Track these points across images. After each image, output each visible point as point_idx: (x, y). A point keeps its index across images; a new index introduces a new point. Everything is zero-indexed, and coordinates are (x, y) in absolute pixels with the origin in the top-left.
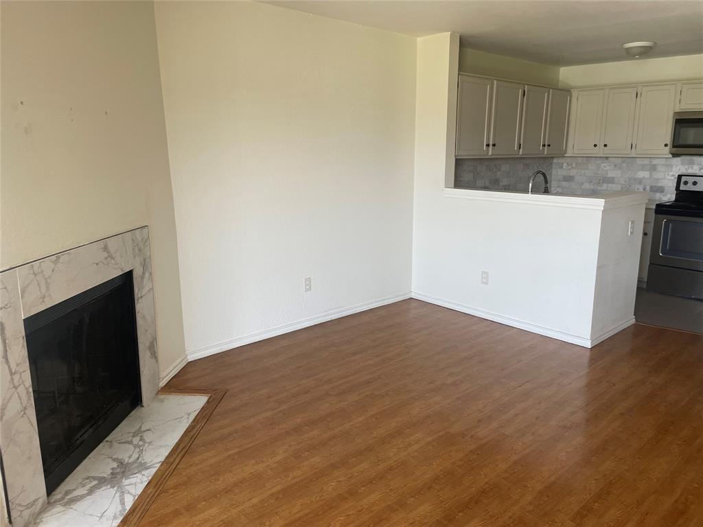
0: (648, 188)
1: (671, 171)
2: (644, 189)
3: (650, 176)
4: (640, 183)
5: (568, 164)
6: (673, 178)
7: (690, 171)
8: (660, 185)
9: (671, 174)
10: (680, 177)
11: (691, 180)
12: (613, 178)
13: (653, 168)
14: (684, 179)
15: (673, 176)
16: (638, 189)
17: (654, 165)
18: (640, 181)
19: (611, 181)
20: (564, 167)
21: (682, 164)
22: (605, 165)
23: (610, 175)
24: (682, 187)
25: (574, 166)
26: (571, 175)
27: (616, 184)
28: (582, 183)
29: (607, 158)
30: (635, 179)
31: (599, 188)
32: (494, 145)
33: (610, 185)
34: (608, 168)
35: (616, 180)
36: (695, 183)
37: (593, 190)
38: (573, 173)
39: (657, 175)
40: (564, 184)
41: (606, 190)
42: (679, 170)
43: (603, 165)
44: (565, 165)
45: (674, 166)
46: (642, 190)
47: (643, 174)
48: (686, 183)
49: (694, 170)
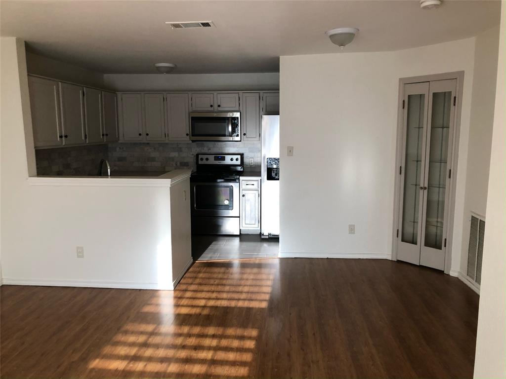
0: (178, 164)
1: (191, 152)
2: (176, 165)
3: (179, 155)
5: (120, 148)
6: (193, 156)
7: (203, 151)
8: (186, 161)
9: (191, 153)
10: (197, 155)
11: (205, 157)
12: (155, 158)
13: (180, 150)
14: (200, 156)
16: (172, 165)
17: (180, 148)
18: (173, 159)
19: (153, 159)
20: (118, 151)
21: (197, 147)
23: (152, 155)
24: (200, 162)
25: (124, 149)
26: (123, 156)
27: (157, 162)
28: (133, 162)
29: (148, 143)
30: (169, 158)
31: (145, 165)
32: (66, 136)
33: (153, 163)
34: (150, 150)
35: (157, 159)
36: (207, 159)
38: (125, 154)
39: (183, 155)
41: (151, 166)
42: (196, 150)
44: (118, 149)
45: (193, 148)
46: (175, 165)
47: (174, 154)
48: (202, 159)
49: (205, 150)
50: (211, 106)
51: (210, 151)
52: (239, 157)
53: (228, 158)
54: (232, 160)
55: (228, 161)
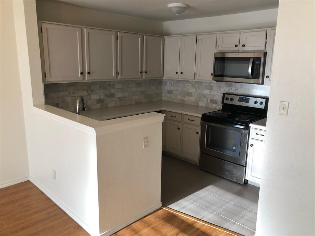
0: (209, 100)
3: (210, 93)
4: (205, 97)
5: (169, 83)
7: (230, 91)
8: (215, 99)
9: (220, 92)
10: (224, 94)
11: (230, 97)
12: (191, 93)
13: (211, 88)
14: (226, 96)
15: (221, 94)
16: (204, 101)
17: (212, 86)
18: (205, 96)
20: (168, 85)
21: (226, 86)
22: (188, 84)
23: (190, 91)
24: (225, 102)
25: (172, 84)
26: (171, 90)
27: (193, 97)
28: (177, 95)
30: (202, 95)
31: (185, 99)
33: (190, 97)
34: (189, 86)
35: (193, 94)
36: (232, 99)
37: (182, 100)
38: (172, 88)
39: (214, 93)
40: (169, 95)
41: (188, 100)
42: (225, 90)
43: (186, 85)
44: (168, 83)
45: (222, 87)
46: (206, 102)
47: (206, 92)
48: (227, 99)
49: (233, 90)
50: (236, 46)
51: (237, 91)
52: (264, 100)
53: (252, 100)
54: (256, 102)
55: (251, 104)
